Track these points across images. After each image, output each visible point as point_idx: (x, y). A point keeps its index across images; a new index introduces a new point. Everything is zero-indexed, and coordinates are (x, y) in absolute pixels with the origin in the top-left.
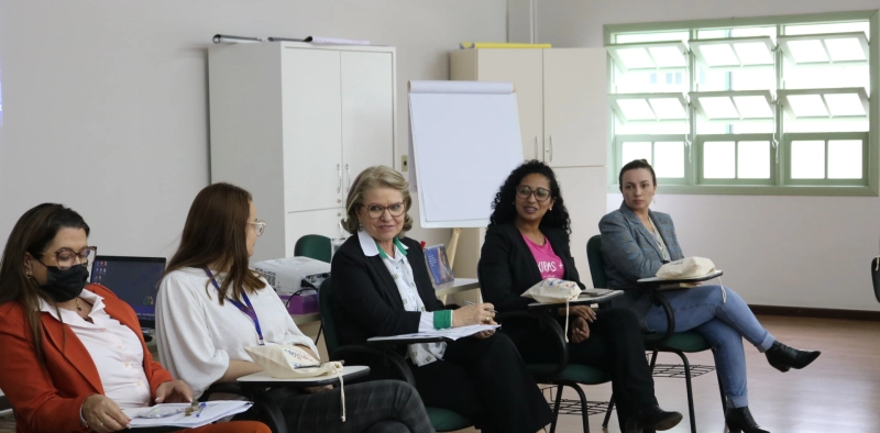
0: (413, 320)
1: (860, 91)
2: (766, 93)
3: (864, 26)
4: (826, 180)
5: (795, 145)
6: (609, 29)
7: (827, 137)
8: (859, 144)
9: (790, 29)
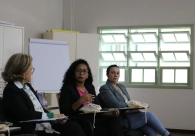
0: (39, 115)
1: (187, 52)
2: (154, 52)
3: (189, 29)
4: (175, 83)
5: (164, 71)
6: (99, 29)
7: (175, 68)
8: (186, 71)
9: (163, 30)
